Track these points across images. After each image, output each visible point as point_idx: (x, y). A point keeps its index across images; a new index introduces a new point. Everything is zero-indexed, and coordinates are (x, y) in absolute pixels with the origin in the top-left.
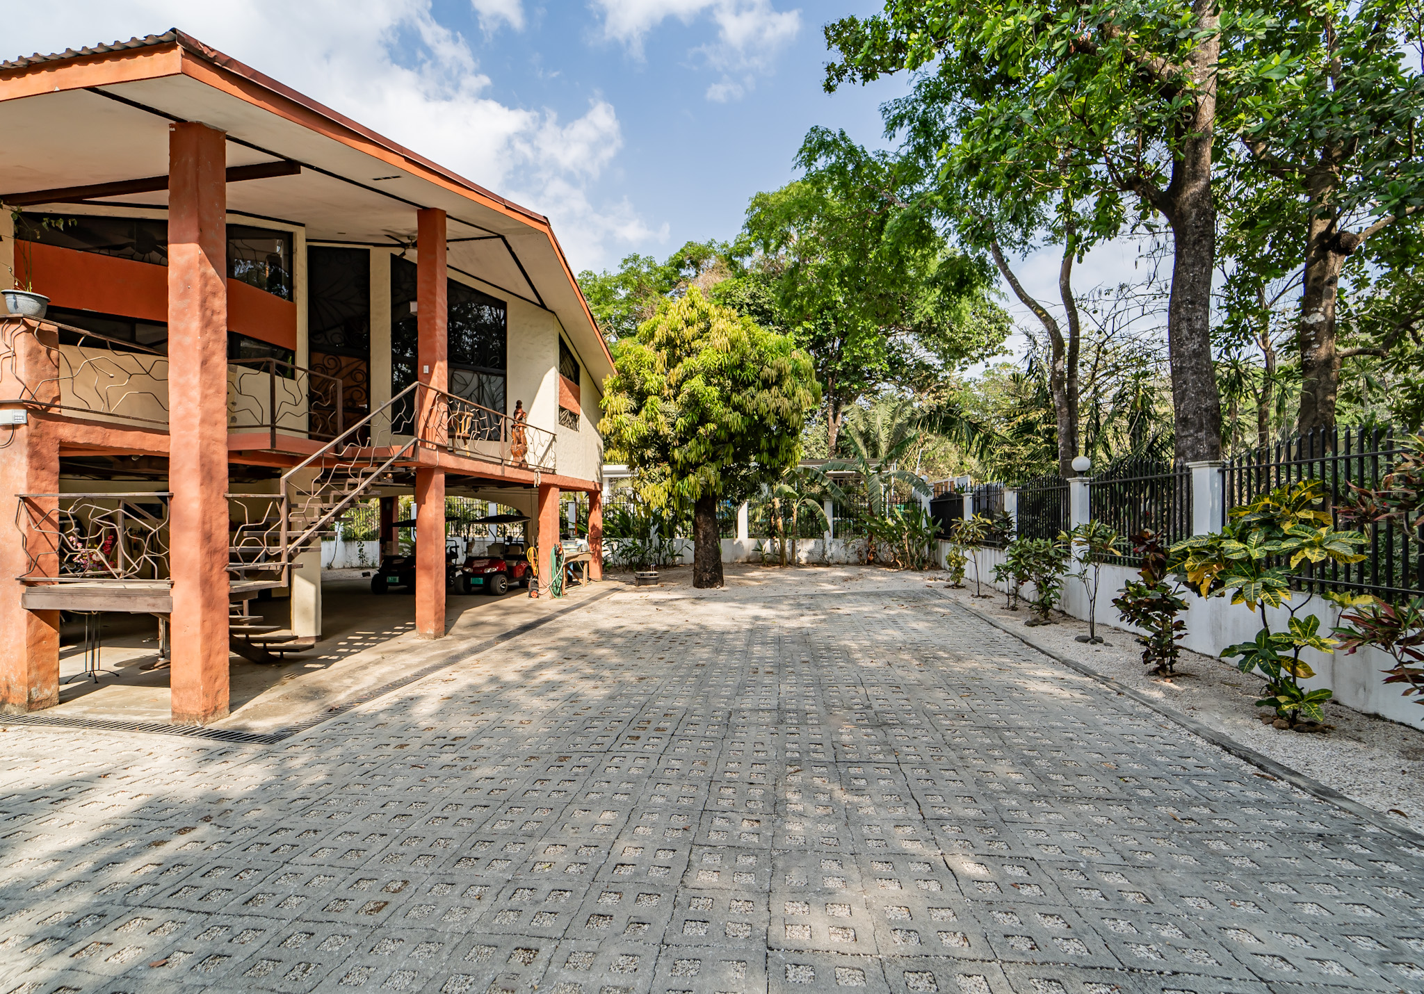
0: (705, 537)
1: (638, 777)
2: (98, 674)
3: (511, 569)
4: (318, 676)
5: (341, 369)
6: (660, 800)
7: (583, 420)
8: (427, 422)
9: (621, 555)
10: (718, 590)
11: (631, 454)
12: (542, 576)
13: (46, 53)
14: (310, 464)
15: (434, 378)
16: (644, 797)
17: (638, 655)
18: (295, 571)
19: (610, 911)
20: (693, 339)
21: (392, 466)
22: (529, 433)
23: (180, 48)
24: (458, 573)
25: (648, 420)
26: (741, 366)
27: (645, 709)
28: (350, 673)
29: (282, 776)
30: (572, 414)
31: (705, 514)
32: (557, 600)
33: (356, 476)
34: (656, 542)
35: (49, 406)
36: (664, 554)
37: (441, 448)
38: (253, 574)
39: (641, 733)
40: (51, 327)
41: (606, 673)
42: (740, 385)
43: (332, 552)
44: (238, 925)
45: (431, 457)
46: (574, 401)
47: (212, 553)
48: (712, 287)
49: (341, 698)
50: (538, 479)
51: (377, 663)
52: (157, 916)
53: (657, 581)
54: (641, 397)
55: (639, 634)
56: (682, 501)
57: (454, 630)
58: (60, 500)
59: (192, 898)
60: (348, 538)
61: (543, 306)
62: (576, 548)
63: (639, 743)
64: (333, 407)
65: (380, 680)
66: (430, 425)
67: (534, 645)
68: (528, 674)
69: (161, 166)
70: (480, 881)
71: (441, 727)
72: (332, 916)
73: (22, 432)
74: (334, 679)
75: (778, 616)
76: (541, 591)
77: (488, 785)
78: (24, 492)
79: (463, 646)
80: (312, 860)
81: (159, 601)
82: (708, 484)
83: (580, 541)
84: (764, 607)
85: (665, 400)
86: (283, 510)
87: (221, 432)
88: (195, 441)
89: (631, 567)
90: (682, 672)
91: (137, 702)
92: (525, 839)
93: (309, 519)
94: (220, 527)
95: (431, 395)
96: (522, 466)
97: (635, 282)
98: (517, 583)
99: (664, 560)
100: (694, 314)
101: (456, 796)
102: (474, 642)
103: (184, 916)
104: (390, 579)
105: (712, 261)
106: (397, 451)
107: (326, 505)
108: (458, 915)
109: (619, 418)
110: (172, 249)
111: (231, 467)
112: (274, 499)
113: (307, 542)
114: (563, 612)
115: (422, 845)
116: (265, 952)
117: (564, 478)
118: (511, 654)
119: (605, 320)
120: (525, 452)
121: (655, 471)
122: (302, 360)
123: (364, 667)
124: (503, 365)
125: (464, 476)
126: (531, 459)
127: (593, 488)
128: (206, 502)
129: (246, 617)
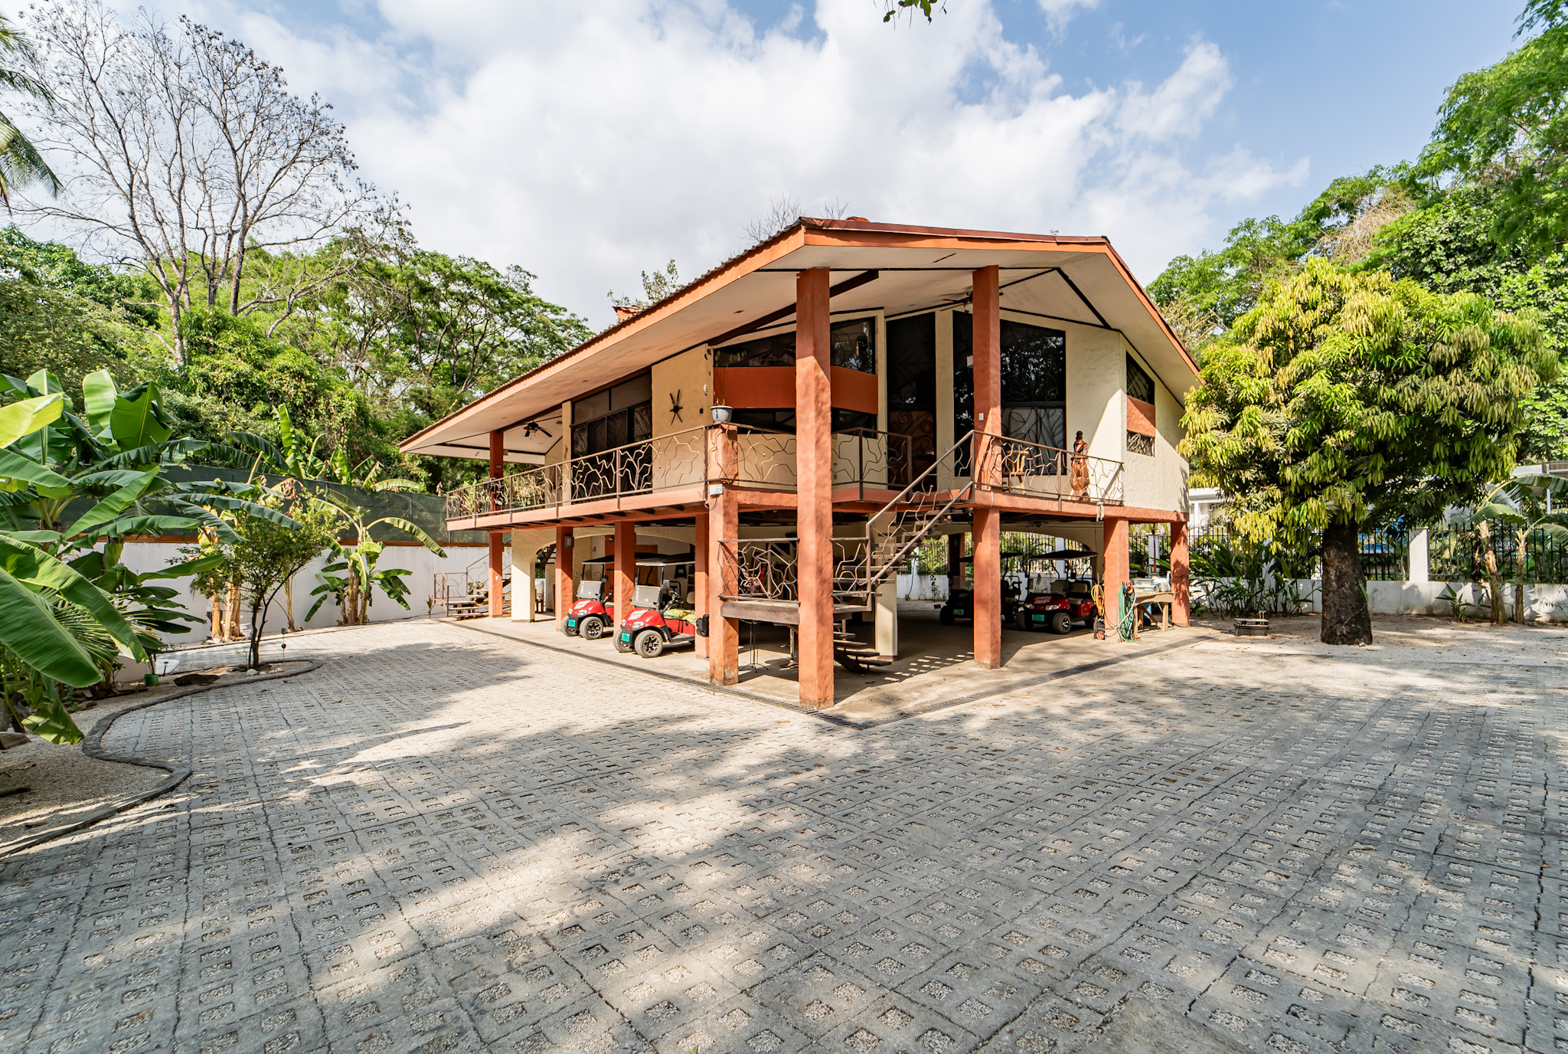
0: (1339, 579)
1: (1162, 812)
2: (757, 667)
3: (1075, 607)
4: (893, 687)
5: (912, 423)
6: (1178, 834)
7: (1160, 442)
8: (982, 466)
9: (1218, 597)
10: (1361, 648)
11: (1221, 479)
12: (1108, 615)
13: (734, 256)
14: (888, 510)
15: (989, 424)
16: (1163, 829)
17: (1208, 709)
18: (878, 599)
19: (1098, 892)
20: (1315, 326)
21: (951, 508)
22: (1091, 463)
23: (803, 228)
24: (1021, 609)
25: (1245, 435)
26: (1394, 348)
27: (1195, 759)
28: (918, 688)
29: (867, 751)
30: (1143, 438)
31: (1339, 548)
32: (1127, 643)
33: (921, 519)
34: (1270, 581)
35: (733, 481)
36: (1281, 598)
37: (994, 489)
38: (849, 600)
39: (1180, 778)
40: (734, 427)
41: (1163, 721)
42: (1392, 375)
43: (907, 585)
44: (840, 826)
45: (985, 498)
46: (1146, 423)
47: (823, 582)
48: (1377, 231)
49: (909, 706)
50: (1101, 512)
51: (939, 683)
52: (798, 810)
53: (1267, 631)
54: (1235, 408)
55: (1218, 687)
56: (1301, 533)
57: (1009, 663)
58: (739, 544)
59: (816, 806)
60: (923, 572)
61: (1106, 326)
62: (1154, 587)
63: (1173, 787)
64: (905, 459)
65: (940, 697)
66: (985, 467)
67: (1088, 685)
68: (1075, 710)
69: (792, 297)
70: (997, 845)
71: (985, 740)
72: (893, 836)
73: (721, 499)
74: (906, 691)
75: (1447, 689)
76: (1107, 633)
77: (1017, 788)
78: (721, 539)
79: (1016, 678)
80: (883, 803)
81: (792, 616)
82: (1340, 510)
83: (1157, 580)
84: (1430, 675)
85: (1271, 408)
86: (868, 549)
87: (827, 492)
88: (813, 500)
89: (1233, 612)
90: (1258, 733)
91: (779, 688)
92: (1039, 830)
93: (887, 557)
94: (827, 562)
95: (986, 440)
96: (1084, 499)
97: (1249, 255)
98: (1082, 623)
99: (1284, 605)
100: (1316, 293)
101: (990, 789)
102: (1028, 676)
103: (811, 813)
104: (956, 612)
105: (1377, 196)
106: (955, 494)
107: (899, 545)
108: (977, 860)
109: (1203, 437)
110: (798, 362)
111: (835, 516)
112: (862, 541)
113: (885, 575)
114: (1130, 656)
115: (957, 813)
116: (854, 842)
117: (1135, 509)
118: (1063, 691)
119: (1206, 310)
120: (1087, 484)
121: (1257, 497)
122: (882, 425)
123: (929, 685)
124: (1062, 397)
125: (1020, 514)
126: (1093, 493)
127: (1175, 519)
128: (819, 544)
129: (844, 634)
